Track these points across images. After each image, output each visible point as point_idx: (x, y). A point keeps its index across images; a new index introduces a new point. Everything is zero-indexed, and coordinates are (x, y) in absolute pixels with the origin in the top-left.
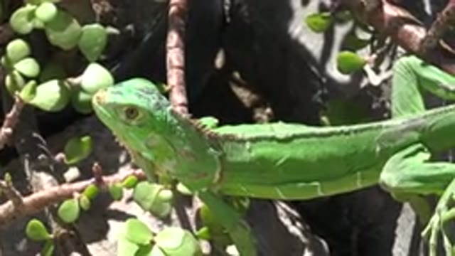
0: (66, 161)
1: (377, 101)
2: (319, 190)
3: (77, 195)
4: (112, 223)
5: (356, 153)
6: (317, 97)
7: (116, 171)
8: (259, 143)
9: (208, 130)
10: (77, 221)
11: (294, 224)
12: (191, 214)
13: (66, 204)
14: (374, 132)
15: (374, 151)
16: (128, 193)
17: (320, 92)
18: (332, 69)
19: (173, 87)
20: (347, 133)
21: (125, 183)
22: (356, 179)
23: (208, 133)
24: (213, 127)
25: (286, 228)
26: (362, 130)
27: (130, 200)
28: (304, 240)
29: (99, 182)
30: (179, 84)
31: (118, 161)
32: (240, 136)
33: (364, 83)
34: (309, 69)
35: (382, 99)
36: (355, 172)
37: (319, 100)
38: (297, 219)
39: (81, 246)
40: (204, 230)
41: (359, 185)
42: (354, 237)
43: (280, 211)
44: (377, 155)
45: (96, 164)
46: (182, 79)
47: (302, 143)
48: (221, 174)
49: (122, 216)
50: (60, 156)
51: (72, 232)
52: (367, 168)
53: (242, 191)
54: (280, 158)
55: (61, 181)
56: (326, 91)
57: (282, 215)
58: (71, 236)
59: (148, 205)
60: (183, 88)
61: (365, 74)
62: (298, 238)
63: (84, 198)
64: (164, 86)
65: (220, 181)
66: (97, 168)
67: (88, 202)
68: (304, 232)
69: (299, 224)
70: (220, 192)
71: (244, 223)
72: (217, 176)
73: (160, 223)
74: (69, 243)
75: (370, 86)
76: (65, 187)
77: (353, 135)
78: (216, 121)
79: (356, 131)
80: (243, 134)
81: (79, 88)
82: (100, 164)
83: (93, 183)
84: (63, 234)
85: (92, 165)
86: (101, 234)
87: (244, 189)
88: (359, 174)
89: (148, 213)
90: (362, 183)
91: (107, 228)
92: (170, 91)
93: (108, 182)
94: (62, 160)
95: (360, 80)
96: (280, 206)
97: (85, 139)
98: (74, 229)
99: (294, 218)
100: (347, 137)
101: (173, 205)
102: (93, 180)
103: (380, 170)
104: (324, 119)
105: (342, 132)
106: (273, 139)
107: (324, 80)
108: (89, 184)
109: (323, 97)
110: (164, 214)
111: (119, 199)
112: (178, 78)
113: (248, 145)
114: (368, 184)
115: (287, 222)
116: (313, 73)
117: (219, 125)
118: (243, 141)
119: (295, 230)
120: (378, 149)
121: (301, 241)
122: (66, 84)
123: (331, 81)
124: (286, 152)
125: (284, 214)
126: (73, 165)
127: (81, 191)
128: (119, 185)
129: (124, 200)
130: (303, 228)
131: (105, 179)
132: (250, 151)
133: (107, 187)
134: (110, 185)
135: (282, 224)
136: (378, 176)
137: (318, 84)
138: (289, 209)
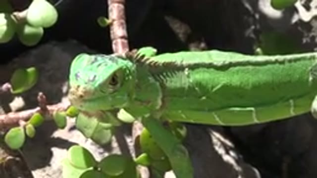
0: (12, 91)
1: (308, 36)
2: (254, 115)
3: (22, 123)
4: (56, 151)
5: (290, 82)
6: (249, 32)
7: (60, 101)
8: (197, 70)
9: (148, 59)
10: (21, 148)
11: (227, 153)
12: (131, 142)
13: (12, 132)
14: (307, 62)
15: (307, 80)
16: (71, 121)
17: (253, 27)
18: (265, 6)
19: (114, 20)
20: (282, 63)
21: (68, 112)
22: (289, 106)
23: (148, 62)
24: (152, 56)
25: (220, 157)
26: (296, 60)
27: (73, 128)
28: (238, 168)
29: (44, 111)
30: (120, 18)
31: (61, 91)
32: (179, 63)
33: (295, 19)
34: (243, 5)
35: (311, 34)
36: (288, 100)
37: (253, 36)
38: (231, 149)
39: (27, 173)
40: (143, 155)
41: (292, 113)
42: (284, 167)
43: (215, 140)
44: (310, 84)
45: (41, 94)
46: (122, 13)
47: (238, 71)
48: (163, 101)
49: (65, 144)
50: (6, 86)
51: (18, 159)
52: (300, 97)
53: (182, 118)
54: (217, 85)
55: (8, 110)
56: (258, 27)
57: (217, 145)
58: (18, 162)
59: (90, 132)
60: (123, 21)
61: (296, 10)
62: (231, 166)
63: (30, 126)
64: (106, 20)
65: (162, 107)
66: (41, 97)
67: (33, 129)
68: (237, 161)
69: (232, 153)
70: (161, 118)
71: (183, 148)
72: (160, 102)
73: (101, 150)
74: (14, 168)
75: (301, 21)
76: (12, 115)
77: (287, 65)
78: (155, 50)
79: (290, 61)
80: (182, 61)
81: (24, 22)
82: (44, 94)
83: (38, 111)
84: (10, 160)
85: (37, 95)
86: (45, 161)
87: (183, 116)
88: (291, 101)
89: (90, 141)
90: (294, 111)
91: (51, 154)
92: (111, 24)
93: (53, 111)
94: (8, 89)
95: (291, 16)
96: (214, 136)
97: (31, 70)
98: (19, 156)
99: (228, 148)
100: (282, 66)
101: (113, 133)
102: (38, 108)
103: (313, 99)
104: (259, 50)
105: (276, 62)
106: (210, 66)
107: (257, 16)
108: (35, 112)
109: (256, 32)
110: (104, 141)
111: (63, 128)
112: (119, 12)
113: (186, 72)
114: (301, 112)
115: (221, 151)
116: (247, 9)
117: (158, 54)
118: (181, 68)
119: (229, 158)
120: (311, 79)
121: (235, 170)
122: (13, 17)
123: (264, 16)
124: (223, 79)
125: (219, 143)
126: (18, 95)
127: (27, 119)
128: (63, 114)
129: (67, 128)
130: (237, 157)
131: (49, 108)
132: (188, 76)
133: (52, 115)
134: (54, 113)
135: (216, 153)
136: (311, 104)
137: (251, 20)
138: (222, 139)
